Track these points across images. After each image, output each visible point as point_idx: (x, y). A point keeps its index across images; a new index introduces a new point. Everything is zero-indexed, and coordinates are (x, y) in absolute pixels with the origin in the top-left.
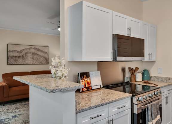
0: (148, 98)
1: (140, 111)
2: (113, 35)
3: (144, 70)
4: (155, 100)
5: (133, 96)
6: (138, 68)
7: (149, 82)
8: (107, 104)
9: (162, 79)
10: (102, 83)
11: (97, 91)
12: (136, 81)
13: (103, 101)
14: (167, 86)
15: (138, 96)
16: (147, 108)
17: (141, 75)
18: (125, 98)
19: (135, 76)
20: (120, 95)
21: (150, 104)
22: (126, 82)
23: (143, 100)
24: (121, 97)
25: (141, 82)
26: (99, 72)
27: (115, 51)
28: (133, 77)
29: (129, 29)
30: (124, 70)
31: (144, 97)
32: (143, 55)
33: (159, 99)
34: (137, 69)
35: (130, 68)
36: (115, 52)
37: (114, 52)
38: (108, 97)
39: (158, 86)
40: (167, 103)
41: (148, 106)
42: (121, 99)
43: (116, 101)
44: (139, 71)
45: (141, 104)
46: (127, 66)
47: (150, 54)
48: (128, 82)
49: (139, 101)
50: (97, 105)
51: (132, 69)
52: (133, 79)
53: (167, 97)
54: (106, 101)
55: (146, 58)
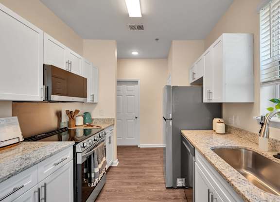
0: (94, 142)
1: (85, 159)
2: (44, 65)
3: (86, 113)
4: (100, 143)
5: (76, 143)
6: (79, 111)
7: (92, 124)
8: (34, 164)
9: (104, 121)
10: (22, 135)
11: (12, 148)
12: (76, 126)
13: (27, 161)
14: (109, 126)
15: (83, 142)
16: (93, 154)
17: (82, 118)
18: (65, 148)
19: (74, 120)
20: (57, 146)
21: (96, 148)
22: (63, 129)
23: (88, 146)
24: (59, 149)
25: (82, 125)
26: (16, 118)
27: (48, 87)
28: (72, 121)
29: (69, 63)
30: (59, 114)
31: (90, 141)
32: (85, 96)
33: (103, 141)
34: (77, 111)
35: (68, 111)
36: (47, 89)
37: (45, 89)
38: (35, 154)
39: (102, 128)
40: (110, 143)
41: (94, 151)
42: (59, 151)
43: (51, 155)
44: (79, 114)
45: (86, 151)
46: (64, 108)
47: (93, 96)
48: (66, 128)
49: (84, 147)
50: (12, 172)
51: (71, 112)
52: (72, 123)
53: (110, 137)
54: (33, 161)
55: (89, 100)
